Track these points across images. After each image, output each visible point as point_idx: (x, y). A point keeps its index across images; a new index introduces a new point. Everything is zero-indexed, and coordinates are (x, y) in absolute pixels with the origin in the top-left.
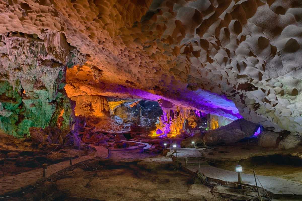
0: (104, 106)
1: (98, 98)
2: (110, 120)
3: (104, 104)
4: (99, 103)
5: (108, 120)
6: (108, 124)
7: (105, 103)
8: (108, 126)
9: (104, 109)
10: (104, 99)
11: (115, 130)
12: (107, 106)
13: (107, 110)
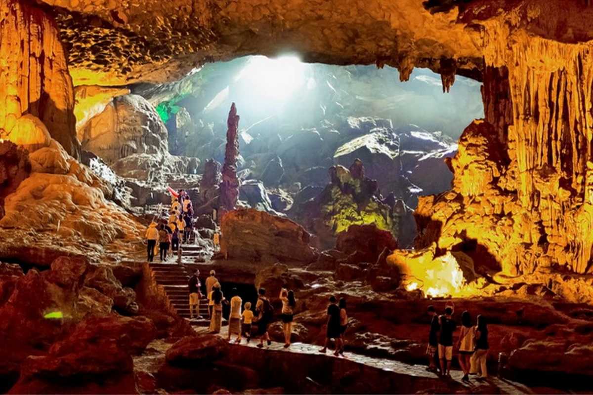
0: (42, 75)
1: (14, 13)
2: (80, 176)
3: (41, 59)
4: (18, 49)
5: (68, 172)
6: (69, 199)
7: (49, 54)
8: (74, 211)
9: (45, 96)
10: (46, 24)
11: (118, 242)
12: (61, 71)
13: (60, 105)
